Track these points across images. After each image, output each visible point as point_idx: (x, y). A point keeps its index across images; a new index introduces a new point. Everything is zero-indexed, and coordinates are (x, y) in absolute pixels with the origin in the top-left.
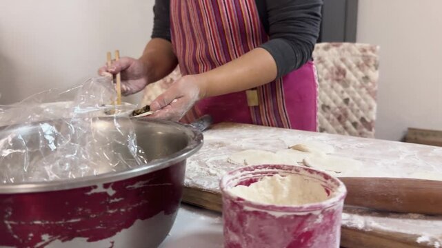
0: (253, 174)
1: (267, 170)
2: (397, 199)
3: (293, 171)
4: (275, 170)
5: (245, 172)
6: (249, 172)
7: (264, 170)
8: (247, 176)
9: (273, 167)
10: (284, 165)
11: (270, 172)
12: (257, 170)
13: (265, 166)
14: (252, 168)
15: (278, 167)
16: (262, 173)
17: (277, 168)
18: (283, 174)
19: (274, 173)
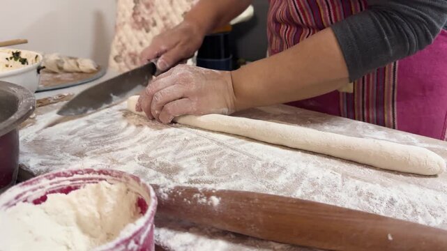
0: (71, 181)
1: (91, 175)
2: (252, 225)
3: (123, 179)
4: (102, 176)
5: (57, 179)
6: (65, 178)
7: (87, 176)
8: (62, 184)
9: (100, 172)
10: (112, 171)
11: (96, 179)
12: (76, 176)
13: (89, 171)
14: (68, 173)
15: (106, 173)
16: (84, 179)
17: (104, 174)
18: (112, 182)
19: (101, 180)
